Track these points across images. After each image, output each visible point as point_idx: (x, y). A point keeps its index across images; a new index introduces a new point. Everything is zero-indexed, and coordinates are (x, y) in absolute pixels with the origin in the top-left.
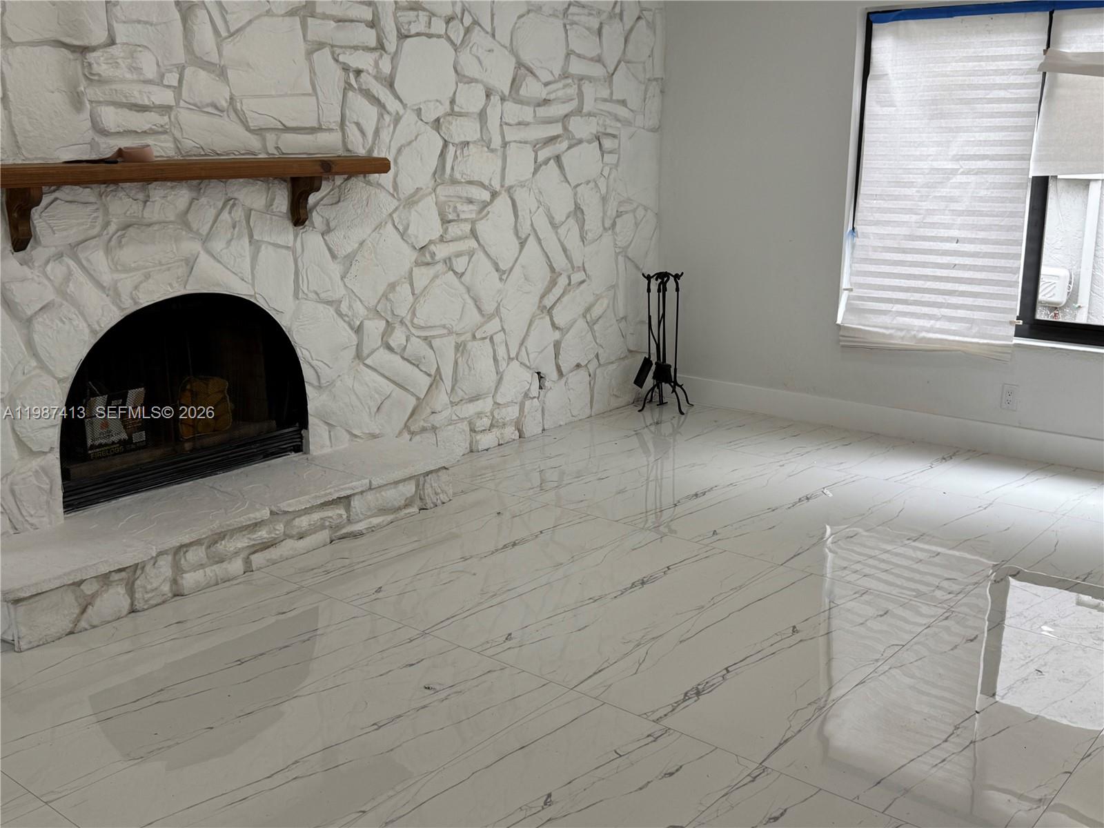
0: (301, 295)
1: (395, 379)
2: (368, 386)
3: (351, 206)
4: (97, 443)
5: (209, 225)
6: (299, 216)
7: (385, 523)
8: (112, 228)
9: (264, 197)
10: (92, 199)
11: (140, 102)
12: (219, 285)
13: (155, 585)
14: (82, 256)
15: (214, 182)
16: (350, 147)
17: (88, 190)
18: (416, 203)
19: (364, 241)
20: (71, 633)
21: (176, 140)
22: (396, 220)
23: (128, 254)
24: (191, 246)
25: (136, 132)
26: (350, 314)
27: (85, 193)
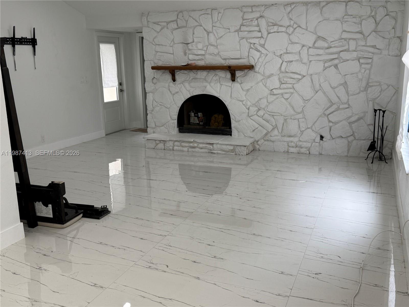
0: (232, 98)
1: (260, 124)
2: (250, 124)
3: (248, 77)
4: (192, 122)
5: (210, 80)
6: (233, 79)
7: (222, 153)
8: (190, 79)
9: (224, 74)
10: (187, 73)
11: (196, 54)
12: (210, 93)
13: (168, 146)
14: (184, 84)
15: (212, 70)
16: (250, 63)
17: (186, 71)
18: (270, 77)
19: (252, 87)
20: (154, 149)
21: (205, 62)
22: (263, 82)
23: (192, 84)
24: (205, 84)
25: (196, 60)
26: (245, 104)
27: (185, 72)
